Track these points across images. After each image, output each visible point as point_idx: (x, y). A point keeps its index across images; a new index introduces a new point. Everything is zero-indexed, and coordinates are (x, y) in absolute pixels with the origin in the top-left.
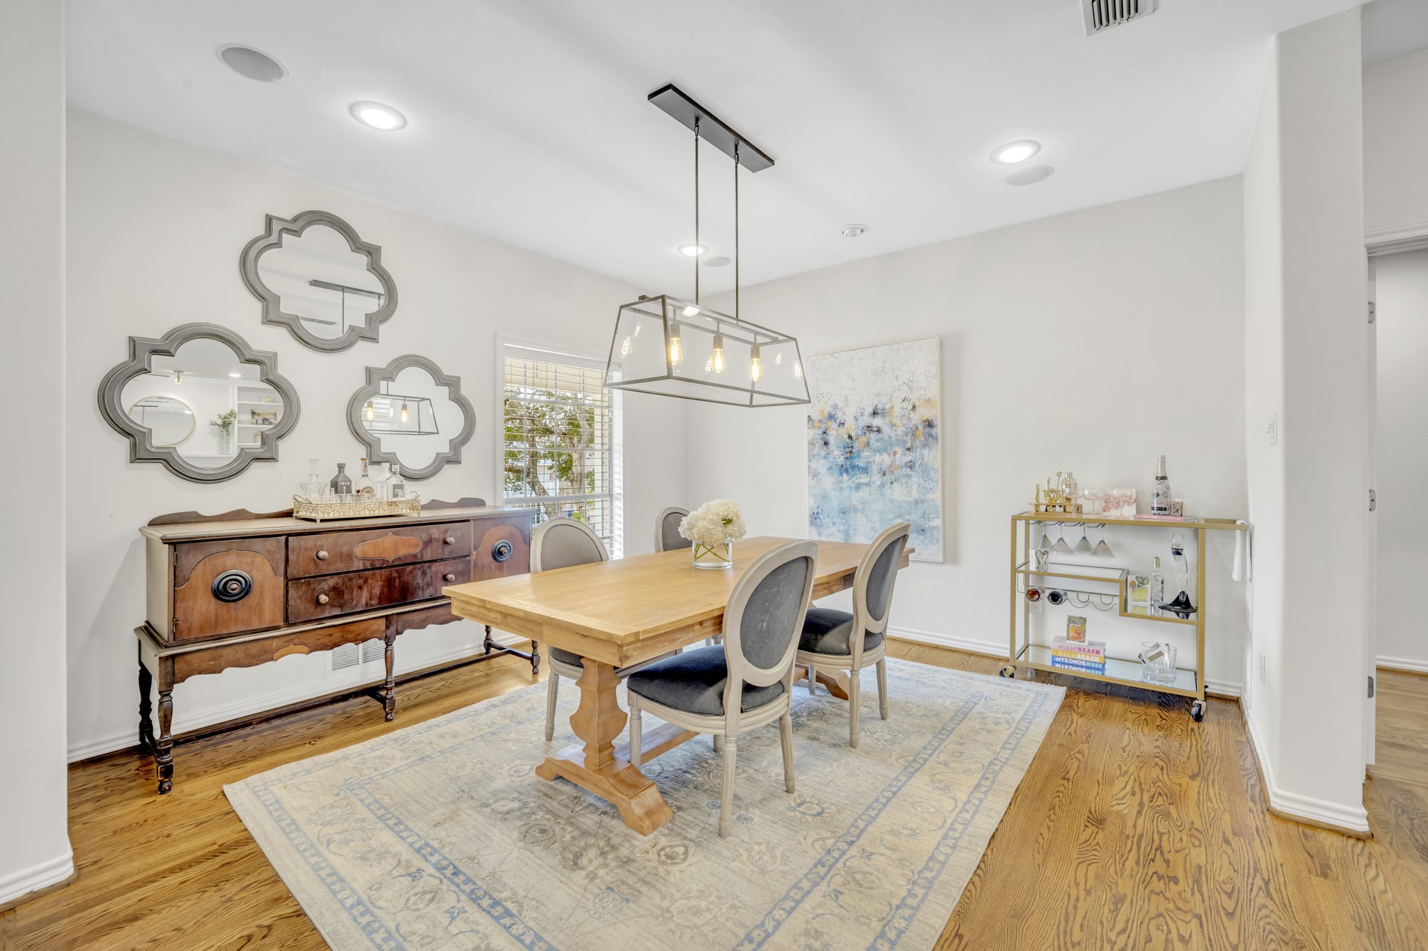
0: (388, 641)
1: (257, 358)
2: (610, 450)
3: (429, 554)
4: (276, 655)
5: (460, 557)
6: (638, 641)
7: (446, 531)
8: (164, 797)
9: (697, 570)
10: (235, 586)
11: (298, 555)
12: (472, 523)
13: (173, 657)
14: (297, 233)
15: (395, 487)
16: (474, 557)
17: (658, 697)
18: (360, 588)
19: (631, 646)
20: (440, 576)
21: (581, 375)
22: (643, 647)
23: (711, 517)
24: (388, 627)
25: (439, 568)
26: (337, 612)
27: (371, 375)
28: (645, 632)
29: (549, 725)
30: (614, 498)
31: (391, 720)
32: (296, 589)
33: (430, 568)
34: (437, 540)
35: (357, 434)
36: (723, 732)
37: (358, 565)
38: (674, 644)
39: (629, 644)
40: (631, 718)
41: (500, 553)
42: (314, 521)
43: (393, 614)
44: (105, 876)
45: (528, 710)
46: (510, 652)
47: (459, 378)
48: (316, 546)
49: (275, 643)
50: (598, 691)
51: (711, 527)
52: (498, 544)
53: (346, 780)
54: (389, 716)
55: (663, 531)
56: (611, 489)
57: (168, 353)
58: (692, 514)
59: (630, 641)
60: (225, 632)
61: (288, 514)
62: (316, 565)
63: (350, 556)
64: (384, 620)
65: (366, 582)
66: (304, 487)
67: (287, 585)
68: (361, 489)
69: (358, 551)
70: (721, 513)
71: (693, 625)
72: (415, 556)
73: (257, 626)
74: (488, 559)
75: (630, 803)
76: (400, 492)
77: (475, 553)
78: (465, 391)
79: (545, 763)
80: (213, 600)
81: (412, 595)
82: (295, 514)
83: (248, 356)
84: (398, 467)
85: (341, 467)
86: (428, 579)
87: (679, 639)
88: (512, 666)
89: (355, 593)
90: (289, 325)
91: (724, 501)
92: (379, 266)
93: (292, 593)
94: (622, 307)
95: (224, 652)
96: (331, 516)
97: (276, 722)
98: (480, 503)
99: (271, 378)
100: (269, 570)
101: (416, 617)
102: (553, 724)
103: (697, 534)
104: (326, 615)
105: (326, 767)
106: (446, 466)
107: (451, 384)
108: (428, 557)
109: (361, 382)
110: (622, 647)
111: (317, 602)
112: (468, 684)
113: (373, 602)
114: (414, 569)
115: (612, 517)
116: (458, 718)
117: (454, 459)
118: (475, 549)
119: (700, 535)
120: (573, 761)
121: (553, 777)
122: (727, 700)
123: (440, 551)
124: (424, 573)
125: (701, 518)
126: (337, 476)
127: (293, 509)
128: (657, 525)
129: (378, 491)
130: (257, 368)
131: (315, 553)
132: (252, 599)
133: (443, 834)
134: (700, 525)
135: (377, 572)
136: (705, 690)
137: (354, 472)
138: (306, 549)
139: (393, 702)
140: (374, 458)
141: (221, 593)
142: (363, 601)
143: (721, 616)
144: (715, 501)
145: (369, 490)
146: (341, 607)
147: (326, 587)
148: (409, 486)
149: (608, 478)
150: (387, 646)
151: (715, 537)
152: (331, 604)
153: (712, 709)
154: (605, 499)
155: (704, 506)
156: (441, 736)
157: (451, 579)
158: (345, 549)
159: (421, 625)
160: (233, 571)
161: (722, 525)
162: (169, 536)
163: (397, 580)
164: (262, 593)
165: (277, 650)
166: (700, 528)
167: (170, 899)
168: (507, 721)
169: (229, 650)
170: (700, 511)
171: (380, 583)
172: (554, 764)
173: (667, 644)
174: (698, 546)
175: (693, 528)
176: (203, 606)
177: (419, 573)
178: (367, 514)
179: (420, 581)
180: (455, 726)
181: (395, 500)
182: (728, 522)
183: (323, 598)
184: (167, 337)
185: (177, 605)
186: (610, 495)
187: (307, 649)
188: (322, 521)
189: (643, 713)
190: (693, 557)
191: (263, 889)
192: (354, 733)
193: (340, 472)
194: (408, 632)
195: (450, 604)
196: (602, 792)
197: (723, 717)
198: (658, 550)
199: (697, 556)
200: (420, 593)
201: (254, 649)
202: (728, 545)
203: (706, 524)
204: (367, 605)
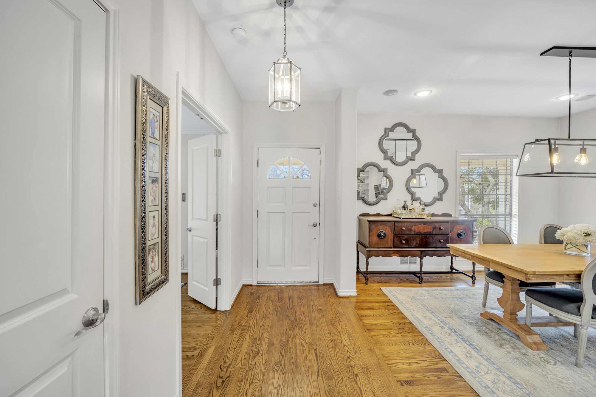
0: (421, 259)
1: (383, 170)
2: (511, 194)
3: (435, 232)
4: (391, 255)
5: (445, 235)
6: (535, 274)
7: (441, 225)
8: (367, 285)
9: (566, 254)
10: (382, 235)
11: (397, 228)
12: (450, 223)
13: (369, 250)
14: (392, 131)
15: (422, 209)
16: (450, 235)
17: (542, 300)
18: (413, 240)
19: (532, 276)
20: (438, 240)
21: (496, 162)
22: (537, 277)
23: (576, 232)
24: (421, 254)
25: (438, 237)
26: (407, 246)
27: (413, 171)
28: (538, 272)
29: (484, 301)
30: (512, 216)
31: (421, 284)
32: (396, 238)
33: (435, 237)
34: (437, 228)
35: (409, 190)
36: (580, 323)
37: (413, 233)
38: (552, 280)
39: (531, 274)
40: (527, 306)
41: (461, 235)
42: (400, 218)
43: (423, 250)
44: (363, 298)
45: (473, 295)
46: (461, 273)
47: (442, 169)
48: (402, 226)
49: (391, 252)
50: (511, 291)
51: (576, 236)
52: (460, 231)
53: (413, 296)
54: (421, 282)
55: (544, 234)
56: (511, 212)
57: (363, 171)
58: (563, 229)
59: (531, 273)
60: (380, 246)
61: (390, 215)
62: (402, 232)
63: (411, 230)
64: (420, 252)
65: (415, 238)
66: (395, 208)
67: (394, 236)
68: (411, 209)
69: (413, 228)
70: (583, 231)
71: (563, 275)
72: (430, 232)
73: (387, 246)
74: (455, 236)
75: (526, 336)
76: (424, 211)
77: (450, 234)
78: (444, 174)
79: (484, 313)
80: (377, 238)
81: (429, 245)
82: (392, 216)
83: (381, 170)
84: (423, 202)
85: (405, 202)
86: (434, 240)
87: (555, 278)
88: (463, 278)
89: (412, 242)
90: (391, 159)
91: (585, 225)
92: (416, 135)
93: (395, 239)
94: (526, 144)
95: (380, 252)
96: (405, 217)
97: (388, 275)
98: (450, 215)
99: (386, 175)
100: (390, 231)
101: (430, 253)
102: (486, 301)
103: (567, 238)
104: (404, 247)
105: (405, 291)
106: (437, 202)
107: (440, 172)
108: (434, 233)
109: (410, 174)
110: (527, 275)
111: (402, 243)
112: (446, 280)
113: (417, 245)
114: (430, 237)
115: (511, 225)
116: (445, 290)
117: (440, 199)
118: (451, 232)
119: (569, 239)
120: (497, 314)
121: (488, 318)
122: (583, 311)
123: (438, 232)
124: (433, 238)
125: (569, 232)
126: (404, 205)
127: (392, 214)
128: (540, 232)
129: (416, 210)
130: (382, 173)
131: (401, 228)
132: (386, 239)
133: (449, 321)
134: (569, 234)
135: (418, 236)
136: (569, 303)
137: (409, 203)
138: (399, 226)
139: (422, 279)
140: (415, 199)
141: (379, 236)
142: (414, 245)
143: (580, 275)
144: (579, 224)
145: (413, 209)
146: (408, 245)
147: (404, 238)
148: (426, 208)
149: (509, 207)
150: (421, 260)
151: (578, 241)
152: (405, 244)
153: (573, 312)
154: (507, 217)
155: (572, 226)
156: (440, 293)
157: (442, 242)
158: (409, 228)
159: (432, 256)
160: (381, 230)
161: (584, 236)
162: (369, 220)
163: (424, 240)
164: (388, 237)
165: (392, 254)
166: (568, 236)
167: (379, 308)
168: (465, 296)
169: (381, 251)
170: (569, 228)
171: (419, 240)
172: (489, 314)
173: (549, 279)
174: (567, 244)
175: (565, 235)
176: (375, 239)
177: (431, 238)
178: (415, 217)
179: (432, 241)
180: (445, 292)
181: (422, 213)
182: (587, 235)
183: (404, 242)
184: (363, 167)
185: (370, 237)
186: (510, 215)
187: (399, 256)
188: (402, 218)
189: (533, 306)
190: (564, 248)
191: (400, 314)
192: (410, 284)
193: (405, 203)
194: (427, 257)
195: (449, 250)
196: (512, 329)
197: (580, 317)
198: (541, 243)
199: (566, 248)
200: (431, 245)
201: (386, 253)
202: (587, 246)
203: (572, 234)
204: (415, 246)
